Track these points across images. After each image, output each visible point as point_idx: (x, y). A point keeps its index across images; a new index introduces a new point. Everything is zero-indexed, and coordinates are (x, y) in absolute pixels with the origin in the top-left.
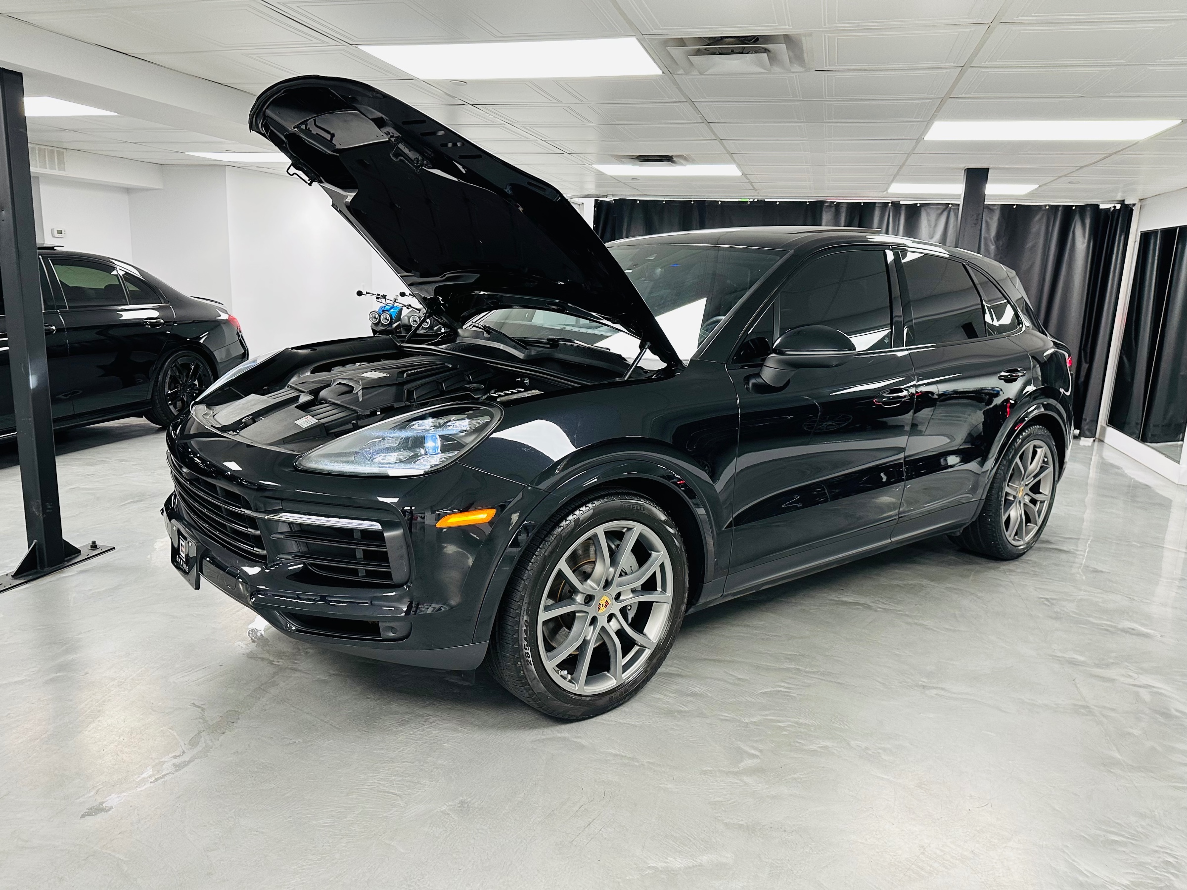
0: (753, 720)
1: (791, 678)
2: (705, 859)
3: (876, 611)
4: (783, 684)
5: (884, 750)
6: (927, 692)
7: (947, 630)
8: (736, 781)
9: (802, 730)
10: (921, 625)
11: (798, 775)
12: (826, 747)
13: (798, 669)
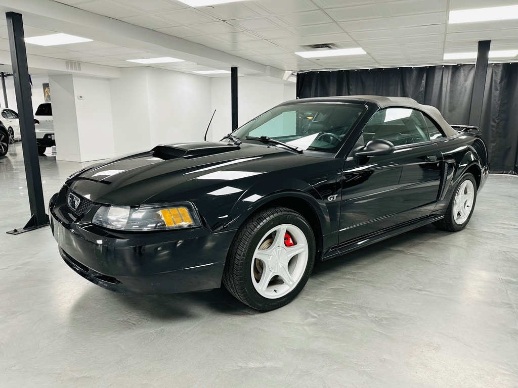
0: (321, 300)
1: (348, 282)
2: (269, 364)
3: (406, 254)
4: (343, 285)
5: (385, 318)
6: (420, 292)
7: (442, 264)
8: (300, 328)
9: (345, 307)
10: (428, 261)
11: (334, 327)
12: (354, 315)
13: (354, 279)
